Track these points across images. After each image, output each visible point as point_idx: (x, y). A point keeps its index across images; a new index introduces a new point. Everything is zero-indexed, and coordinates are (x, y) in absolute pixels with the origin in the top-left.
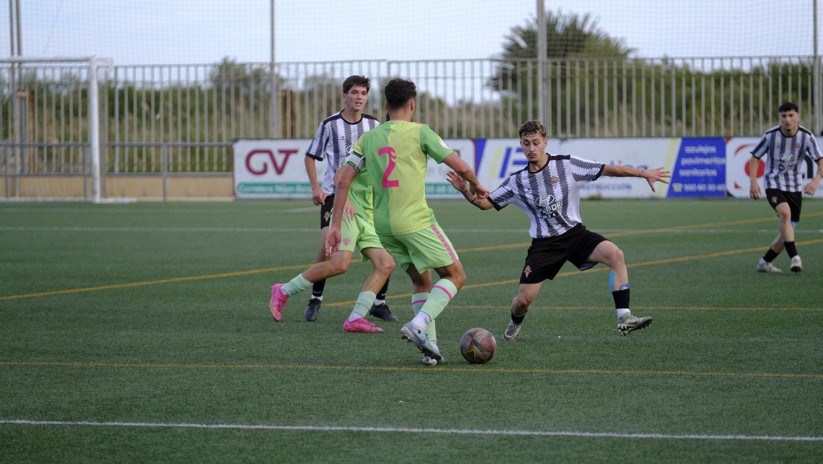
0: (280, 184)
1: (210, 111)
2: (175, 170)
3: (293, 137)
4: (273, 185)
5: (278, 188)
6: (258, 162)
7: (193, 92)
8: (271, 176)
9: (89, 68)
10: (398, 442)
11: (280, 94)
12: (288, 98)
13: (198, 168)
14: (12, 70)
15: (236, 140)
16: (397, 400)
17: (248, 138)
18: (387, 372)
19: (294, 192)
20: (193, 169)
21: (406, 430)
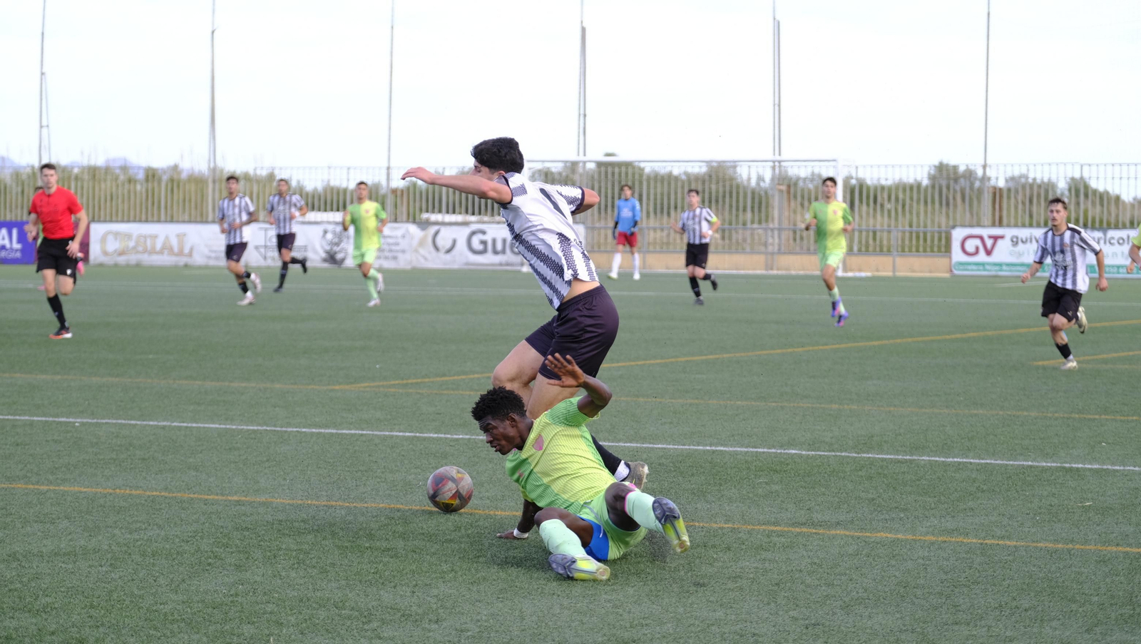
0: (989, 264)
1: (933, 202)
2: (903, 251)
3: (1000, 224)
4: (983, 264)
5: (988, 267)
6: (971, 245)
7: (913, 189)
8: (982, 257)
9: (836, 168)
10: (1104, 477)
11: (991, 190)
12: (997, 193)
13: (921, 249)
14: (773, 168)
15: (954, 227)
16: (1100, 443)
17: (963, 226)
18: (1089, 420)
19: (1002, 270)
20: (918, 251)
21: (1110, 467)
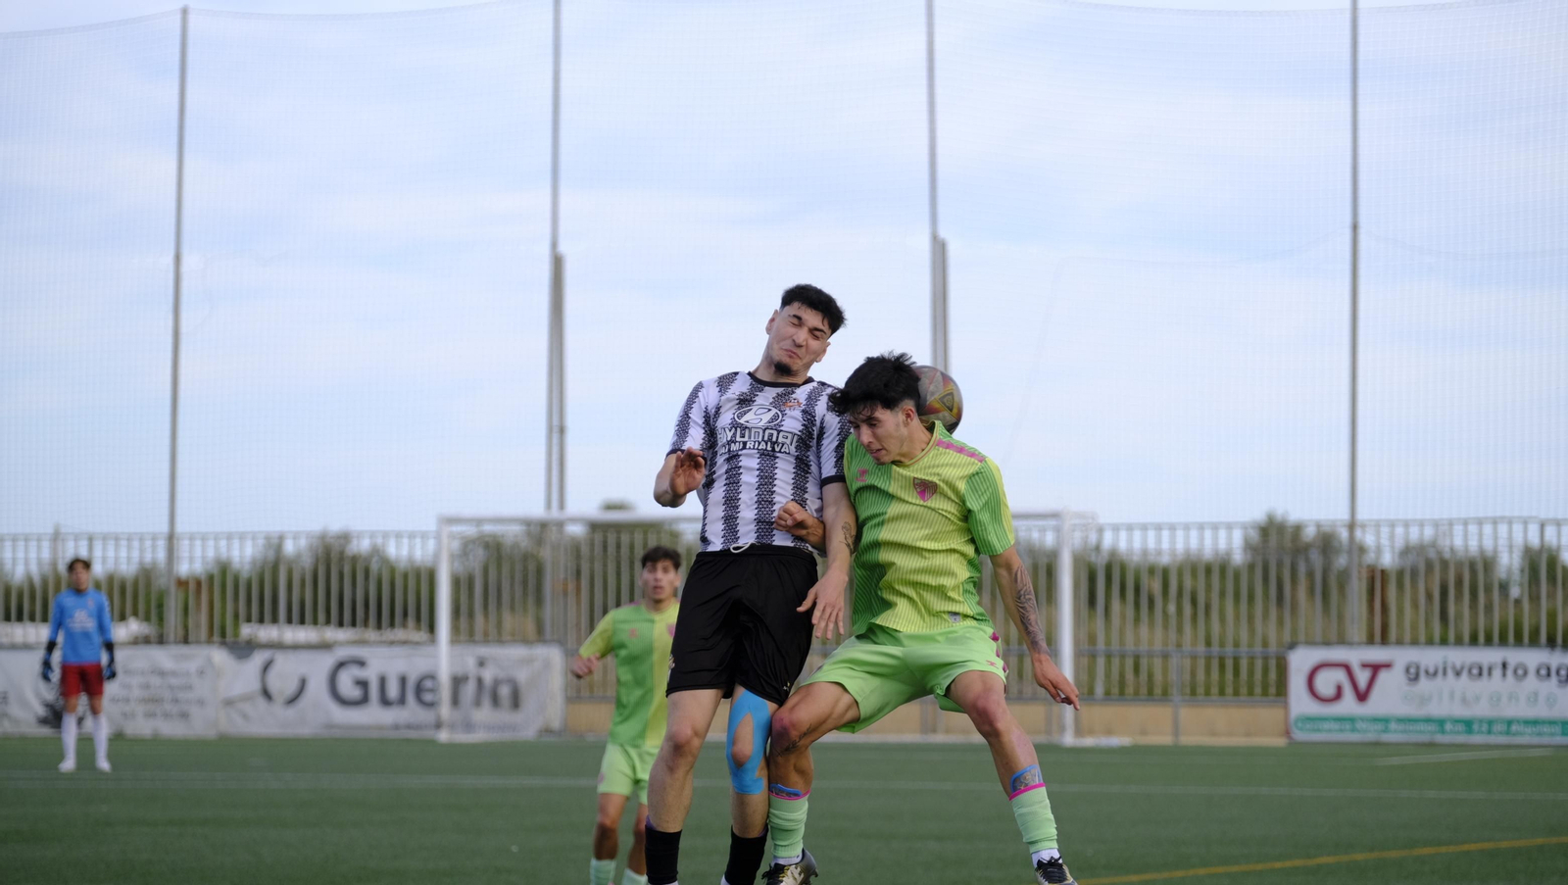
0: (1363, 719)
1: (1251, 598)
2: (1193, 693)
3: (1385, 641)
4: (1352, 720)
5: (1360, 725)
6: (1326, 682)
7: (1215, 570)
8: (1348, 705)
9: (1058, 530)
12: (1377, 579)
13: (1229, 690)
15: (1292, 646)
17: (1311, 643)
19: (1388, 731)
20: (1222, 692)
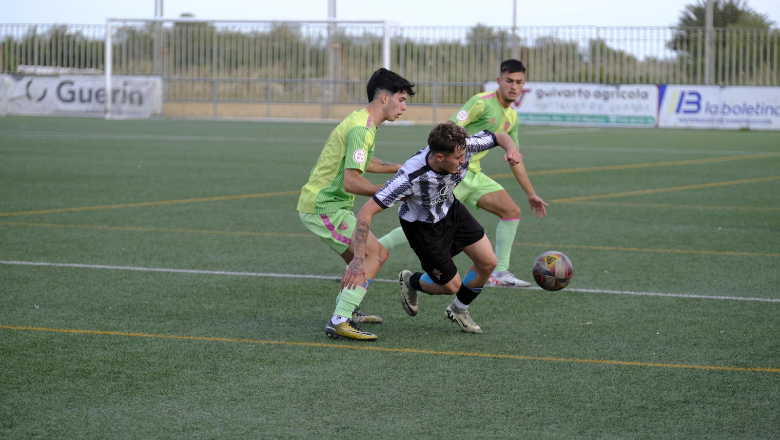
1: (469, 59)
2: (443, 102)
7: (453, 48)
10: (604, 301)
11: (519, 50)
12: (525, 51)
14: (329, 28)
15: (487, 81)
16: (603, 270)
18: (595, 250)
19: (528, 120)
20: (455, 101)
21: (610, 292)
